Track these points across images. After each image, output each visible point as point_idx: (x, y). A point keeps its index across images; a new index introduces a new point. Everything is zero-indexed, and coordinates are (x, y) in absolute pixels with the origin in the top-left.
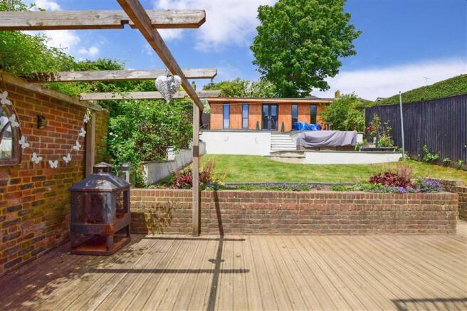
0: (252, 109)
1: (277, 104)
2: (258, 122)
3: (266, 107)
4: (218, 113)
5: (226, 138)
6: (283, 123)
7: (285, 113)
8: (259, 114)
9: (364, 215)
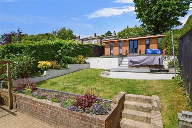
0: (124, 44)
1: (137, 40)
2: (126, 50)
3: (131, 42)
4: (108, 47)
5: (98, 61)
6: (140, 50)
7: (142, 44)
8: (127, 46)
9: (55, 117)
